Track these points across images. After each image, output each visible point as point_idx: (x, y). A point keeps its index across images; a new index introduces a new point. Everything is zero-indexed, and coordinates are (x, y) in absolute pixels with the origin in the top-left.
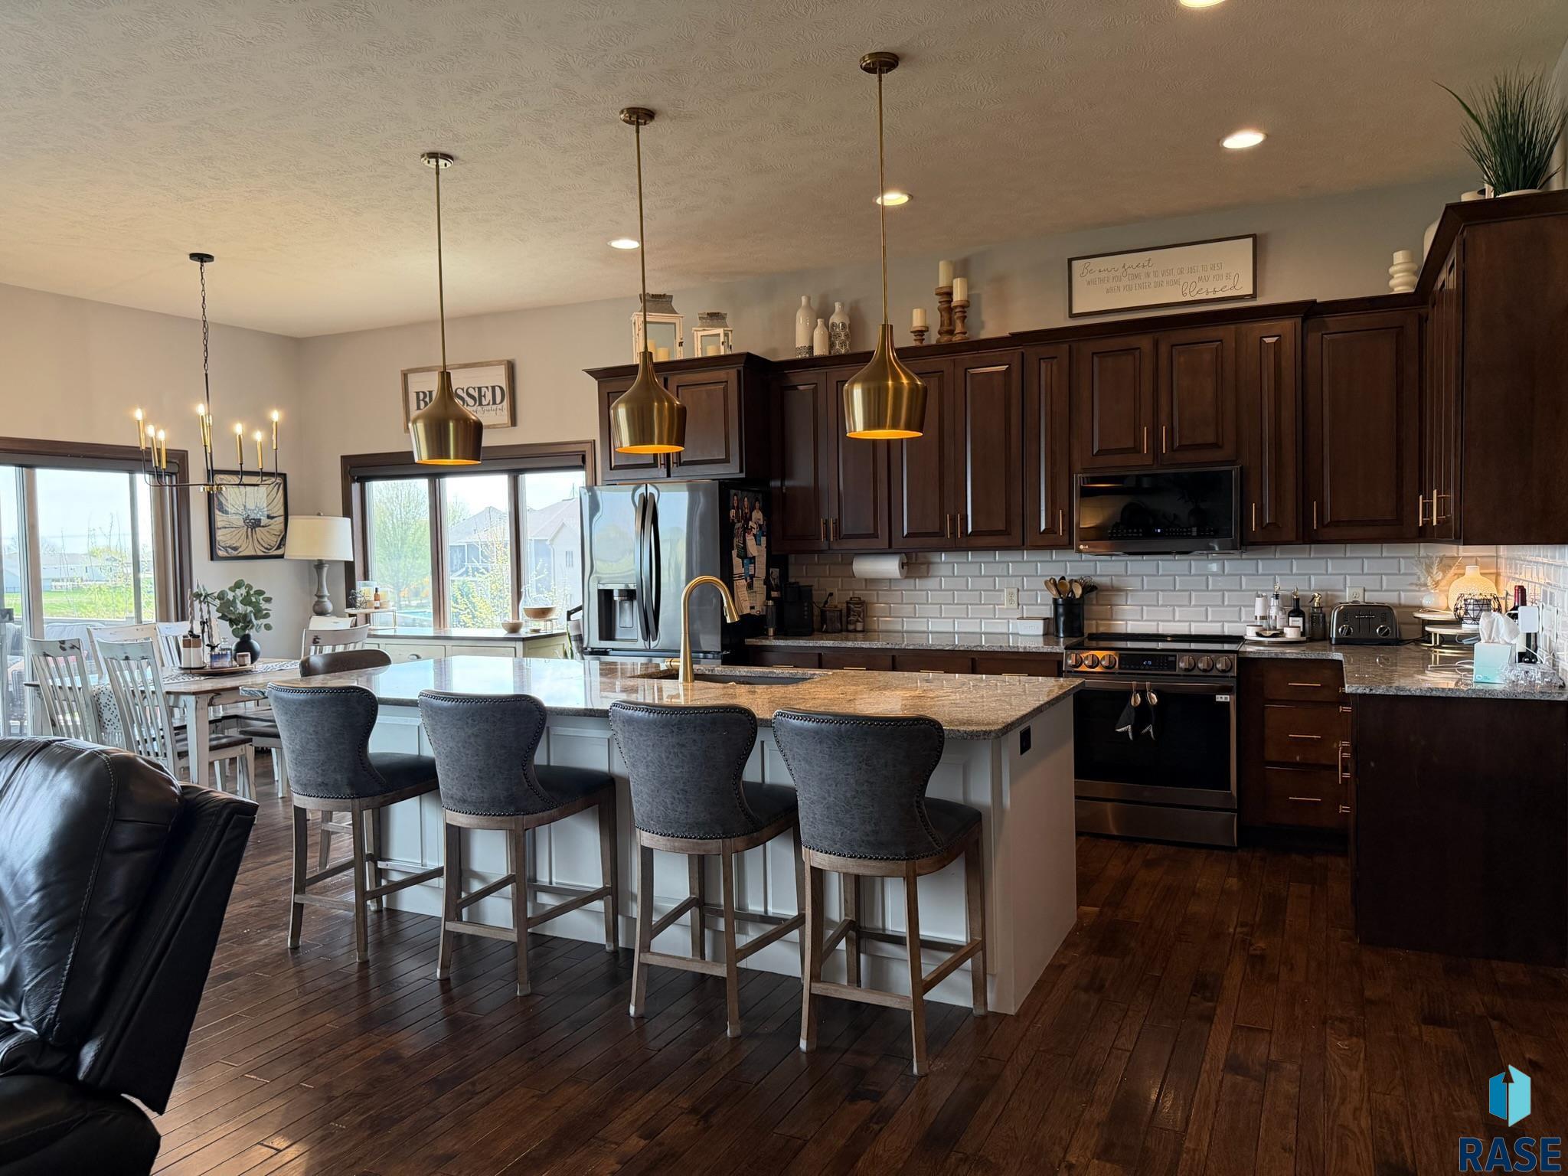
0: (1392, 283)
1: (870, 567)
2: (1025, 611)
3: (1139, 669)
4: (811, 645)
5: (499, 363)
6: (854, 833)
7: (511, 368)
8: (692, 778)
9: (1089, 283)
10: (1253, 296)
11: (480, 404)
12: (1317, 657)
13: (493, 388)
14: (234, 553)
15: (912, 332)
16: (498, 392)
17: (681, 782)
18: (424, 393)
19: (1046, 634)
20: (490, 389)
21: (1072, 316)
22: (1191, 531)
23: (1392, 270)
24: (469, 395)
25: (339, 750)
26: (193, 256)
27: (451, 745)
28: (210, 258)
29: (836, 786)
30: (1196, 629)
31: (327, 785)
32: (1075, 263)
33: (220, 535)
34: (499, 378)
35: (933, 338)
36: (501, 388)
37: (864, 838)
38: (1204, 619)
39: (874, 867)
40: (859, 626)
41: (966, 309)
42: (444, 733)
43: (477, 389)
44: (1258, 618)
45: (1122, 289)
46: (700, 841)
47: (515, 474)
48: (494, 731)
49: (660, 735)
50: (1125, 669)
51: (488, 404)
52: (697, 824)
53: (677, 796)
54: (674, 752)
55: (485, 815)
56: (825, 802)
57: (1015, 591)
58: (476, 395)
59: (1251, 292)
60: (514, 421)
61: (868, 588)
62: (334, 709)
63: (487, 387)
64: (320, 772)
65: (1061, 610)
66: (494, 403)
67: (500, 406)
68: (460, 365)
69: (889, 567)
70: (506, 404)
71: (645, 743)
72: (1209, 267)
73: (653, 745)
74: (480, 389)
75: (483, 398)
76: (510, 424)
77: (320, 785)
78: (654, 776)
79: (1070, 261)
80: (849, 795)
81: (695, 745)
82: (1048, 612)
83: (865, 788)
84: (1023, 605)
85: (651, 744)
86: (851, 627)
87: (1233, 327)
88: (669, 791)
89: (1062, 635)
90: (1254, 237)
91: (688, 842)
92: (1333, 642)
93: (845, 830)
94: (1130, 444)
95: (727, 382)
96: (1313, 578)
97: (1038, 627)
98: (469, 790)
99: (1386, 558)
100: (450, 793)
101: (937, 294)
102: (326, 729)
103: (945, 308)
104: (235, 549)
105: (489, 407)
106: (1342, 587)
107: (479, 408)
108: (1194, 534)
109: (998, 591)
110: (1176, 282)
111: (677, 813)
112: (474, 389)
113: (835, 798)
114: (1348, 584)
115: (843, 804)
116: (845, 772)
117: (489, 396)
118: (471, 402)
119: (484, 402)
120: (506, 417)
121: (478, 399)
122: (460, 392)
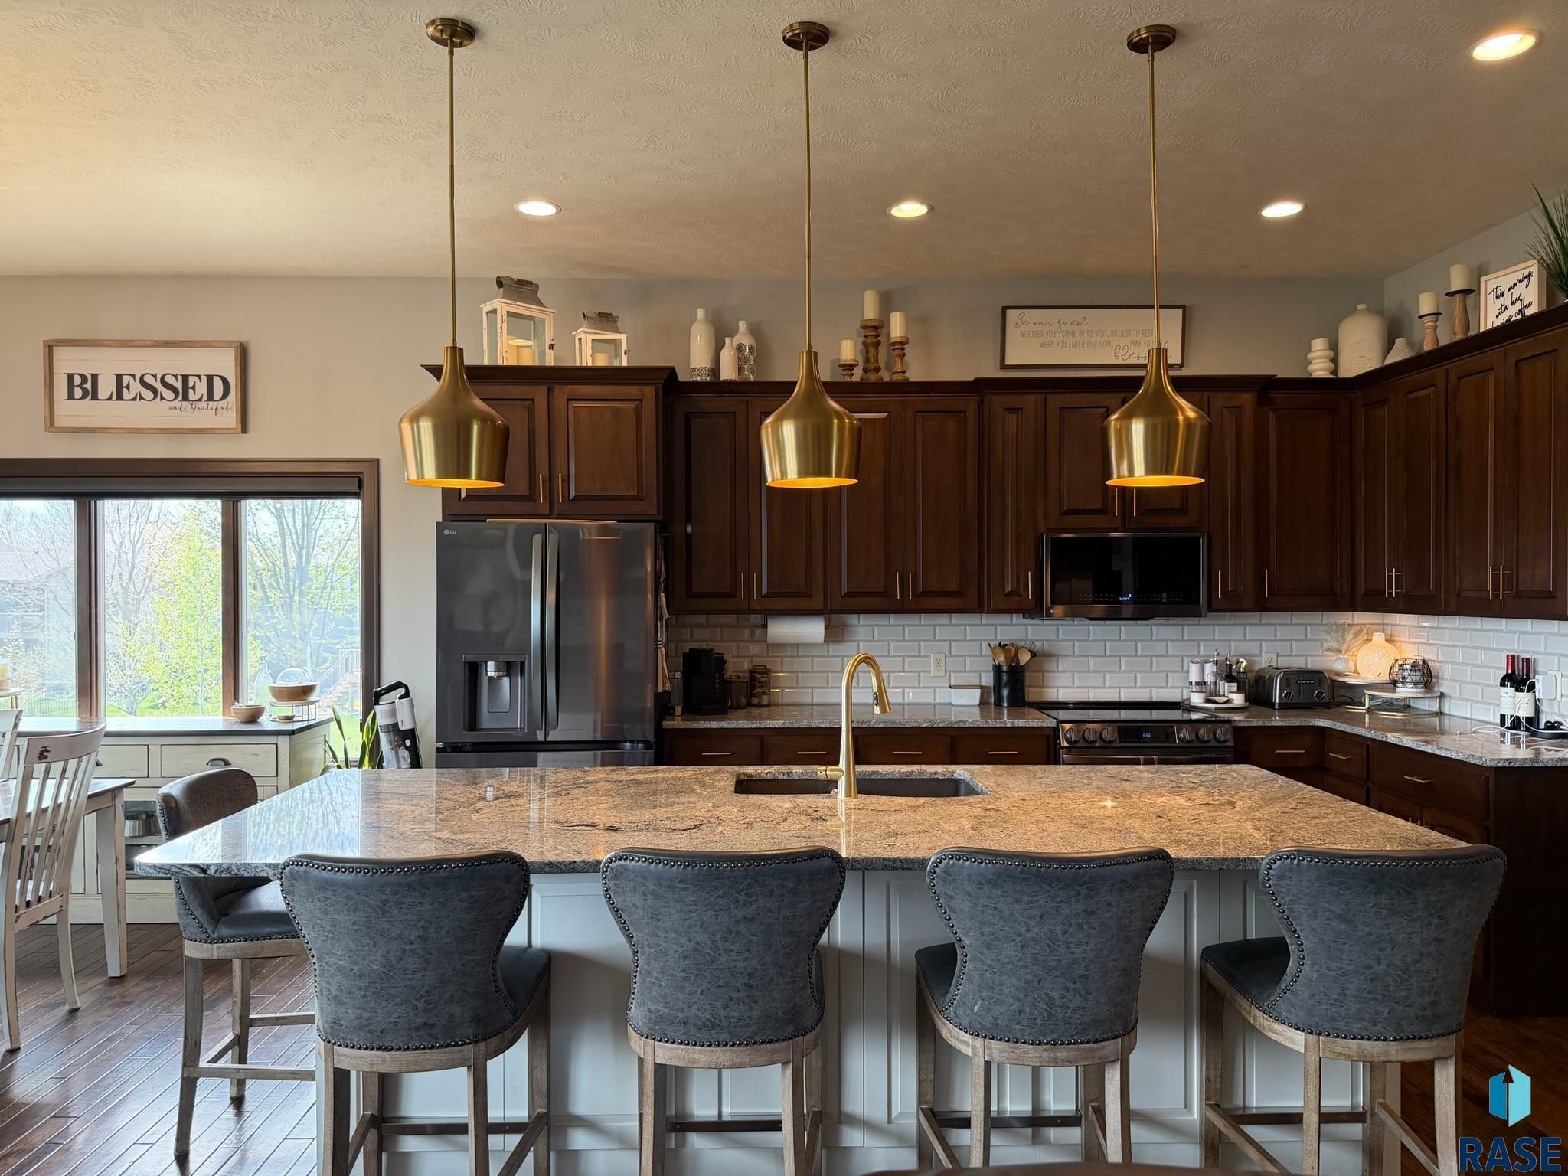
0: (1311, 367)
1: (783, 630)
2: (952, 679)
3: (1139, 742)
4: (753, 726)
5: (227, 344)
6: (1407, 1009)
7: (243, 354)
8: (1099, 958)
9: (1022, 335)
10: (1181, 366)
11: (186, 398)
12: (1300, 724)
13: (210, 378)
15: (840, 366)
16: (218, 386)
17: (1083, 965)
18: (84, 378)
19: (983, 703)
20: (204, 379)
21: (1004, 367)
22: (1161, 597)
23: (1310, 356)
24: (165, 384)
25: (463, 965)
27: (699, 937)
29: (1392, 949)
30: (1126, 695)
31: (432, 1026)
32: (1009, 312)
34: (225, 365)
35: (857, 375)
36: (226, 381)
37: (1419, 1014)
38: (1133, 685)
39: (1424, 1048)
40: (765, 700)
41: (905, 346)
42: (685, 920)
43: (180, 378)
44: (1194, 684)
45: (1056, 345)
46: (1095, 1045)
47: (232, 499)
48: (779, 910)
49: (1058, 899)
50: (1125, 742)
51: (200, 400)
52: (1096, 1022)
53: (1071, 986)
54: (1077, 924)
55: (747, 1045)
56: (1368, 972)
57: (943, 658)
58: (179, 385)
59: (1179, 362)
60: (244, 426)
61: (770, 654)
62: (464, 895)
63: (199, 377)
64: (421, 1005)
65: (1005, 678)
66: (210, 398)
67: (224, 403)
68: (156, 341)
69: (812, 629)
70: (233, 398)
71: (1026, 913)
72: (1141, 333)
73: (1041, 917)
74: (185, 378)
75: (191, 391)
76: (240, 430)
77: (418, 1029)
78: (1036, 959)
79: (1004, 309)
80: (1409, 960)
81: (1108, 911)
82: (988, 680)
83: (1432, 948)
84: (950, 671)
85: (1039, 914)
86: (755, 701)
87: (1197, 394)
88: (1061, 980)
89: (1006, 705)
90: (1184, 307)
91: (1078, 1049)
92: (1277, 707)
93: (1396, 1006)
94: (1099, 505)
95: (641, 400)
96: (1232, 643)
97: (974, 697)
98: (725, 1007)
99: (1295, 624)
100: (681, 1015)
101: (861, 328)
102: (444, 931)
103: (873, 343)
105: (204, 404)
106: (1258, 653)
107: (185, 403)
108: (1164, 600)
109: (925, 656)
110: (1109, 344)
111: (1070, 1011)
112: (176, 376)
113: (1388, 966)
114: (1264, 650)
115: (1399, 973)
116: (1409, 930)
117: (202, 388)
118: (169, 394)
119: (191, 395)
120: (229, 419)
121: (184, 391)
122: (149, 379)
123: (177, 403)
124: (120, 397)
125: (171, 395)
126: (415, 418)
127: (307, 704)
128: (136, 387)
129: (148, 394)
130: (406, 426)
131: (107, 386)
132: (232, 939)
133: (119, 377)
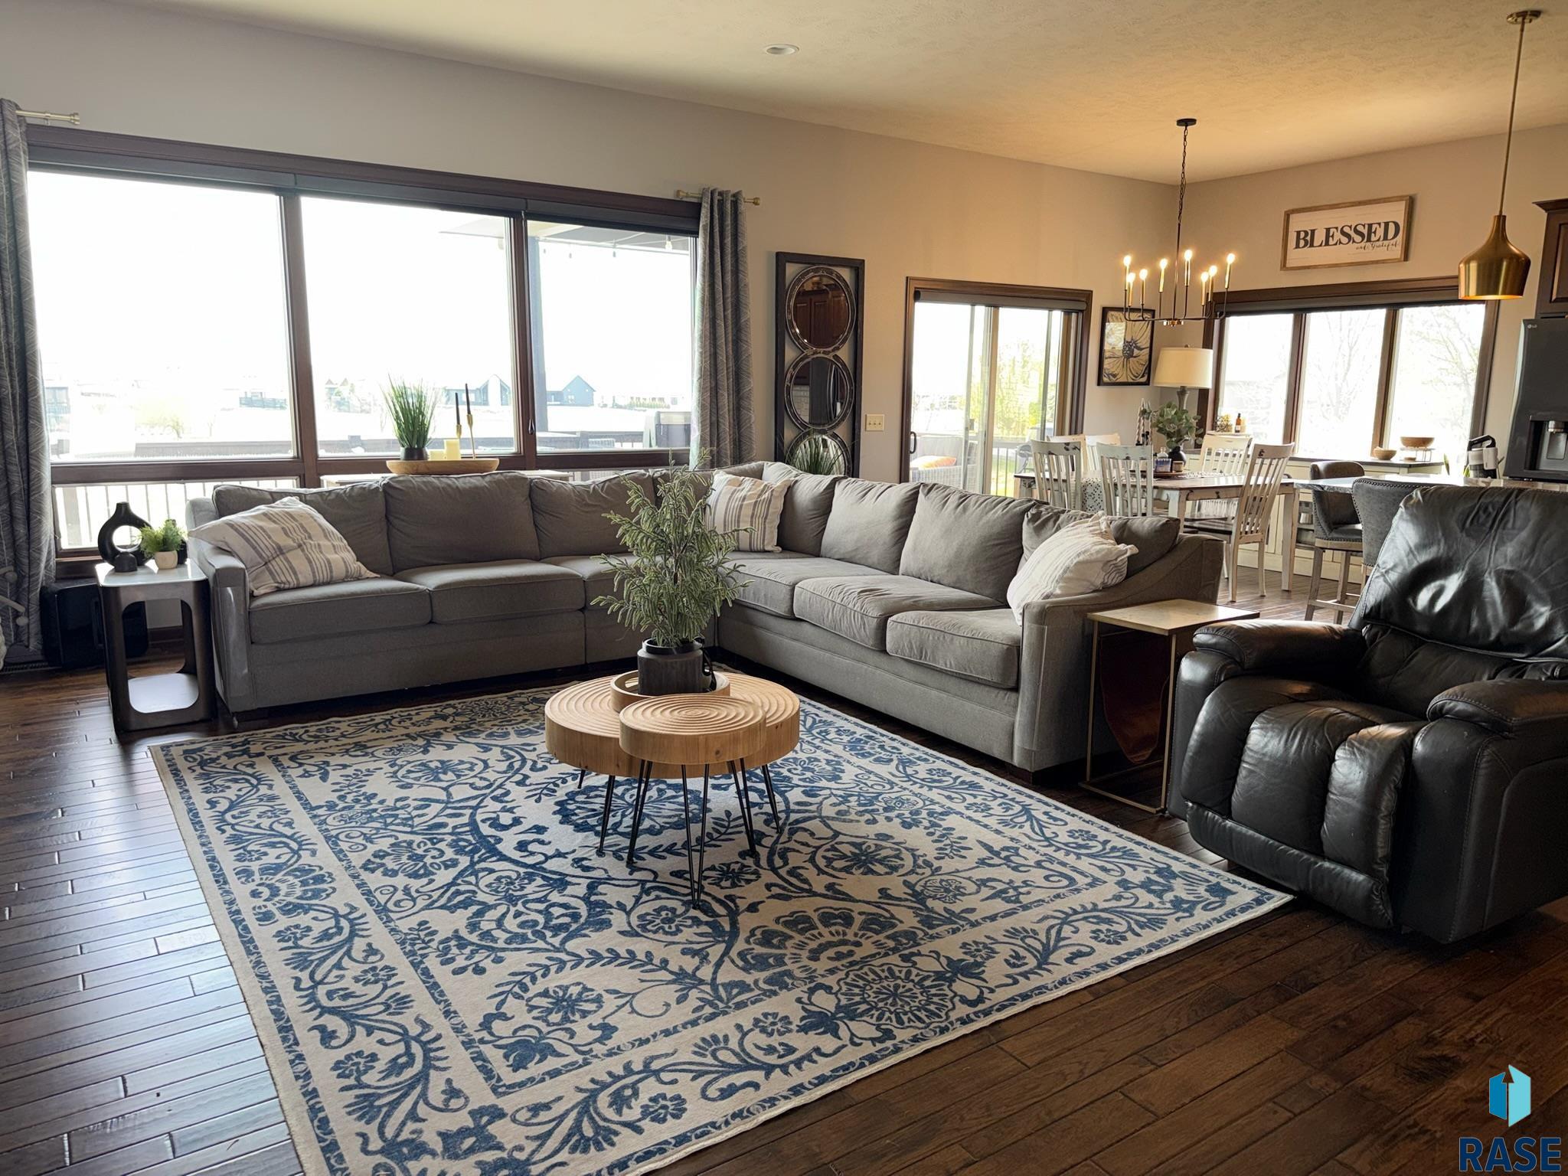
5: (1400, 198)
7: (1411, 205)
11: (1369, 240)
13: (1387, 224)
14: (1114, 380)
16: (1392, 229)
18: (1306, 233)
20: (1383, 225)
24: (1357, 232)
26: (1181, 122)
28: (1192, 121)
33: (1107, 363)
34: (1396, 213)
36: (1397, 225)
43: (1367, 227)
47: (1394, 308)
51: (1379, 240)
58: (1365, 232)
60: (1406, 257)
63: (1379, 224)
66: (1386, 238)
67: (1394, 241)
68: (1353, 203)
74: (1370, 226)
75: (1373, 234)
76: (1403, 258)
104: (1114, 376)
105: (1380, 243)
107: (1368, 244)
112: (1365, 226)
117: (1380, 232)
118: (1358, 238)
119: (1373, 238)
120: (1397, 252)
121: (1367, 235)
122: (1346, 230)
123: (1363, 244)
124: (1327, 244)
125: (1360, 239)
126: (1467, 262)
127: (1426, 450)
128: (1338, 236)
129: (1345, 240)
130: (1462, 265)
131: (1319, 237)
132: (1337, 539)
133: (1328, 230)
